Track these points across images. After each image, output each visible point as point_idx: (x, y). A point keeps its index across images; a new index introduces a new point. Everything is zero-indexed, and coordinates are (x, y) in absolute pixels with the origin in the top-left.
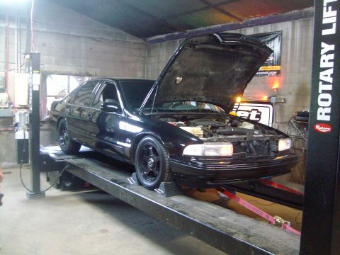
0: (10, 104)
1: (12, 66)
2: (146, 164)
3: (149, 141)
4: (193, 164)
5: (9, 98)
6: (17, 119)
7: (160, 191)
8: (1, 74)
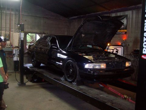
0: (11, 46)
4: (89, 72)
5: (11, 43)
6: (14, 52)
7: (75, 83)
8: (8, 33)
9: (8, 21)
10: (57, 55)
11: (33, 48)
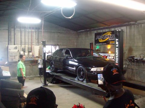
0: (33, 56)
1: (33, 44)
2: (80, 74)
3: (81, 67)
4: (94, 73)
5: (33, 54)
6: (39, 62)
7: (85, 81)
8: (30, 46)
9: (30, 37)
10: (69, 62)
11: (50, 58)
